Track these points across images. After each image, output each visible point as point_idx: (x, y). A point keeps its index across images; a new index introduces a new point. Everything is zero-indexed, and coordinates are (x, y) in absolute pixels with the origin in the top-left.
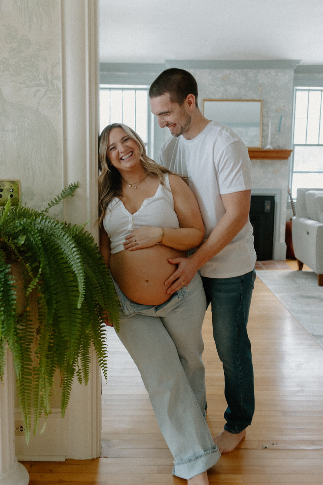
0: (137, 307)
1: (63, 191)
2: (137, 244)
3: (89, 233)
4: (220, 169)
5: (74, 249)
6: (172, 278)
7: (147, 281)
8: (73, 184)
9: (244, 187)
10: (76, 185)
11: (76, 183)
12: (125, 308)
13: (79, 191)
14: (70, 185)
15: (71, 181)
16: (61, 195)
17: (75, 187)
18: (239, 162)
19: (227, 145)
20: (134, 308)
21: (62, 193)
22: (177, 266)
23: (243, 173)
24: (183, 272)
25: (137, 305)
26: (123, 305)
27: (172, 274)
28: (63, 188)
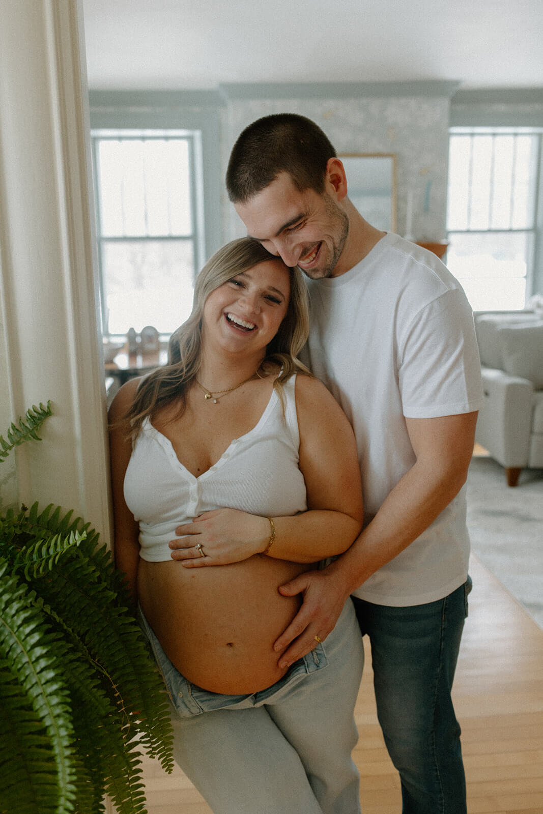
0: (209, 700)
1: (13, 427)
2: (206, 556)
3: (86, 522)
4: (407, 358)
5: (39, 651)
6: (291, 634)
7: (230, 645)
8: (38, 406)
9: (467, 406)
10: (46, 410)
11: (45, 404)
12: (179, 702)
13: (53, 422)
14: (29, 410)
15: (33, 399)
16: (10, 436)
17: (41, 416)
18: (456, 342)
19: (432, 299)
20: (202, 702)
21: (11, 431)
22: (300, 599)
23: (465, 369)
24: (316, 614)
25: (211, 697)
26: (173, 696)
27: (290, 623)
28: (12, 419)
